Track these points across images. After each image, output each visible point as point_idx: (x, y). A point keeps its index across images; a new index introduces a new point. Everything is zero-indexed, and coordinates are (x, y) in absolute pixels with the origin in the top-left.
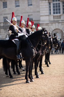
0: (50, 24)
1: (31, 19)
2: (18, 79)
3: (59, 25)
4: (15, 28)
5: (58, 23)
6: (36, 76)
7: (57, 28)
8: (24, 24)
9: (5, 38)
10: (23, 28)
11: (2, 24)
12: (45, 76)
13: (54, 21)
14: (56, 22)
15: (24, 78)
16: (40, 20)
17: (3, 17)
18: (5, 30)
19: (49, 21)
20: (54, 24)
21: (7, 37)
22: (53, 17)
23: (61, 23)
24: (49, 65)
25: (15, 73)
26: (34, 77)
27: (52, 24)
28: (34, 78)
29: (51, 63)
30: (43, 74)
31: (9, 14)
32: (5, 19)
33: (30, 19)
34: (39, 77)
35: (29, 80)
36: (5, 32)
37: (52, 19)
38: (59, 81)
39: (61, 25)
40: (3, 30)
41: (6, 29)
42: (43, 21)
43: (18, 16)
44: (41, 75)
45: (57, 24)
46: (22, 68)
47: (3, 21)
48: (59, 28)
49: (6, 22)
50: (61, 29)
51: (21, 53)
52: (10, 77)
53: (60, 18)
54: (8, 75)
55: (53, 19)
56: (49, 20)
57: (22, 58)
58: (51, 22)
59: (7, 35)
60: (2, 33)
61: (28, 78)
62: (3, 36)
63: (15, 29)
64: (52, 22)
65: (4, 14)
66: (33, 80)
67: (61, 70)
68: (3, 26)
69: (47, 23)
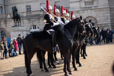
0: (81, 11)
1: (59, 7)
2: (55, 72)
3: (92, 12)
4: (50, 17)
5: (91, 9)
6: (74, 68)
7: (89, 16)
8: (58, 13)
9: (30, 30)
10: (58, 17)
11: (25, 13)
12: (84, 68)
13: (86, 8)
14: (88, 9)
15: (63, 71)
16: (69, 7)
17: (26, 6)
18: (28, 21)
19: (80, 8)
20: (86, 12)
21: (31, 29)
22: (85, 3)
23: (94, 9)
24: (86, 57)
25: (50, 67)
26: (72, 69)
27: (84, 11)
28: (72, 71)
29: (87, 55)
30: (81, 66)
31: (33, 2)
32: (28, 8)
33: (57, 7)
34: (78, 70)
35: (68, 73)
36: (28, 23)
37: (83, 5)
38: (100, 73)
39: (95, 12)
40: (26, 20)
41: (30, 19)
42: (73, 9)
43: (43, 3)
44: (79, 67)
45: (89, 11)
46: (56, 61)
47: (25, 11)
48: (92, 16)
49: (29, 11)
50: (94, 16)
51: (57, 45)
52: (46, 71)
53: (93, 4)
54: (43, 69)
55: (85, 5)
56: (80, 6)
57: (59, 50)
58: (82, 9)
59: (31, 26)
60: (25, 24)
61: (67, 71)
62: (26, 27)
63: (51, 19)
64: (84, 9)
65: (27, 2)
66: (72, 73)
67: (100, 62)
68: (27, 16)
69: (77, 11)
